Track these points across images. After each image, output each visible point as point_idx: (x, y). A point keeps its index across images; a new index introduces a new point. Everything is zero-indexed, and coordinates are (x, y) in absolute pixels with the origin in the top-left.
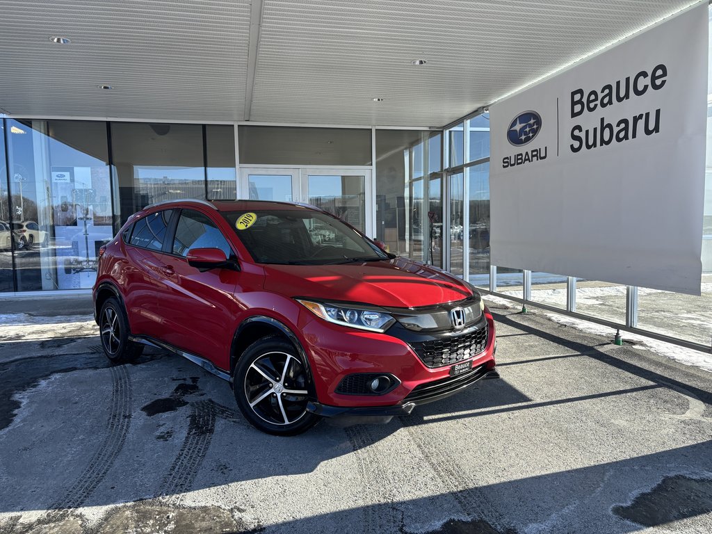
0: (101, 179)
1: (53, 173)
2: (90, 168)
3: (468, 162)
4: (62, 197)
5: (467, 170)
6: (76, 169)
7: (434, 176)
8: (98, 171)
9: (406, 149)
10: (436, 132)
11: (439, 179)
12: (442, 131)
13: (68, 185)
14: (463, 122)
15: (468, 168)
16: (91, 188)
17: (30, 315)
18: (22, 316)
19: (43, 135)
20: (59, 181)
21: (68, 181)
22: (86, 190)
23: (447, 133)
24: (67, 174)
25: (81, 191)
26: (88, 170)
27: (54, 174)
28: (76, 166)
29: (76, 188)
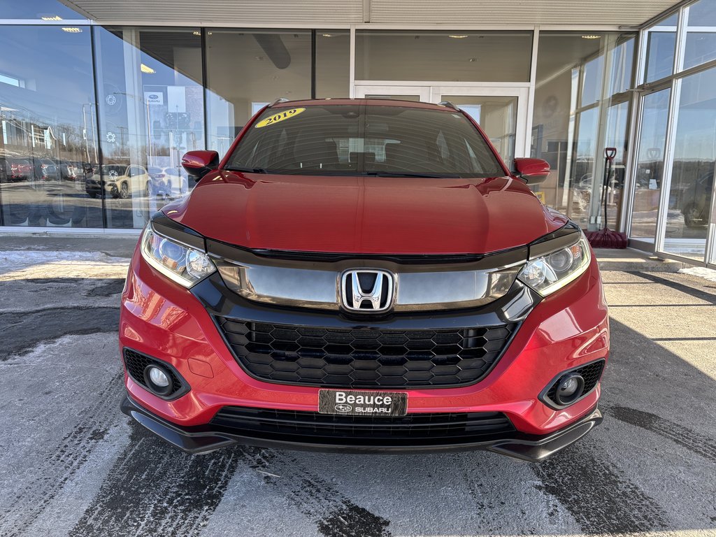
0: (196, 100)
1: (145, 93)
2: (184, 88)
3: (681, 70)
4: (155, 122)
5: (678, 84)
6: (170, 89)
7: (617, 99)
8: (193, 92)
9: (575, 67)
10: (628, 35)
11: (627, 103)
12: (637, 33)
13: (161, 108)
14: (678, 11)
15: (680, 81)
16: (185, 111)
17: (107, 254)
18: (98, 255)
19: (134, 48)
20: (152, 103)
21: (161, 103)
22: (180, 114)
23: (644, 36)
24: (160, 95)
25: (174, 114)
26: (181, 90)
27: (147, 94)
28: (170, 85)
29: (169, 111)
